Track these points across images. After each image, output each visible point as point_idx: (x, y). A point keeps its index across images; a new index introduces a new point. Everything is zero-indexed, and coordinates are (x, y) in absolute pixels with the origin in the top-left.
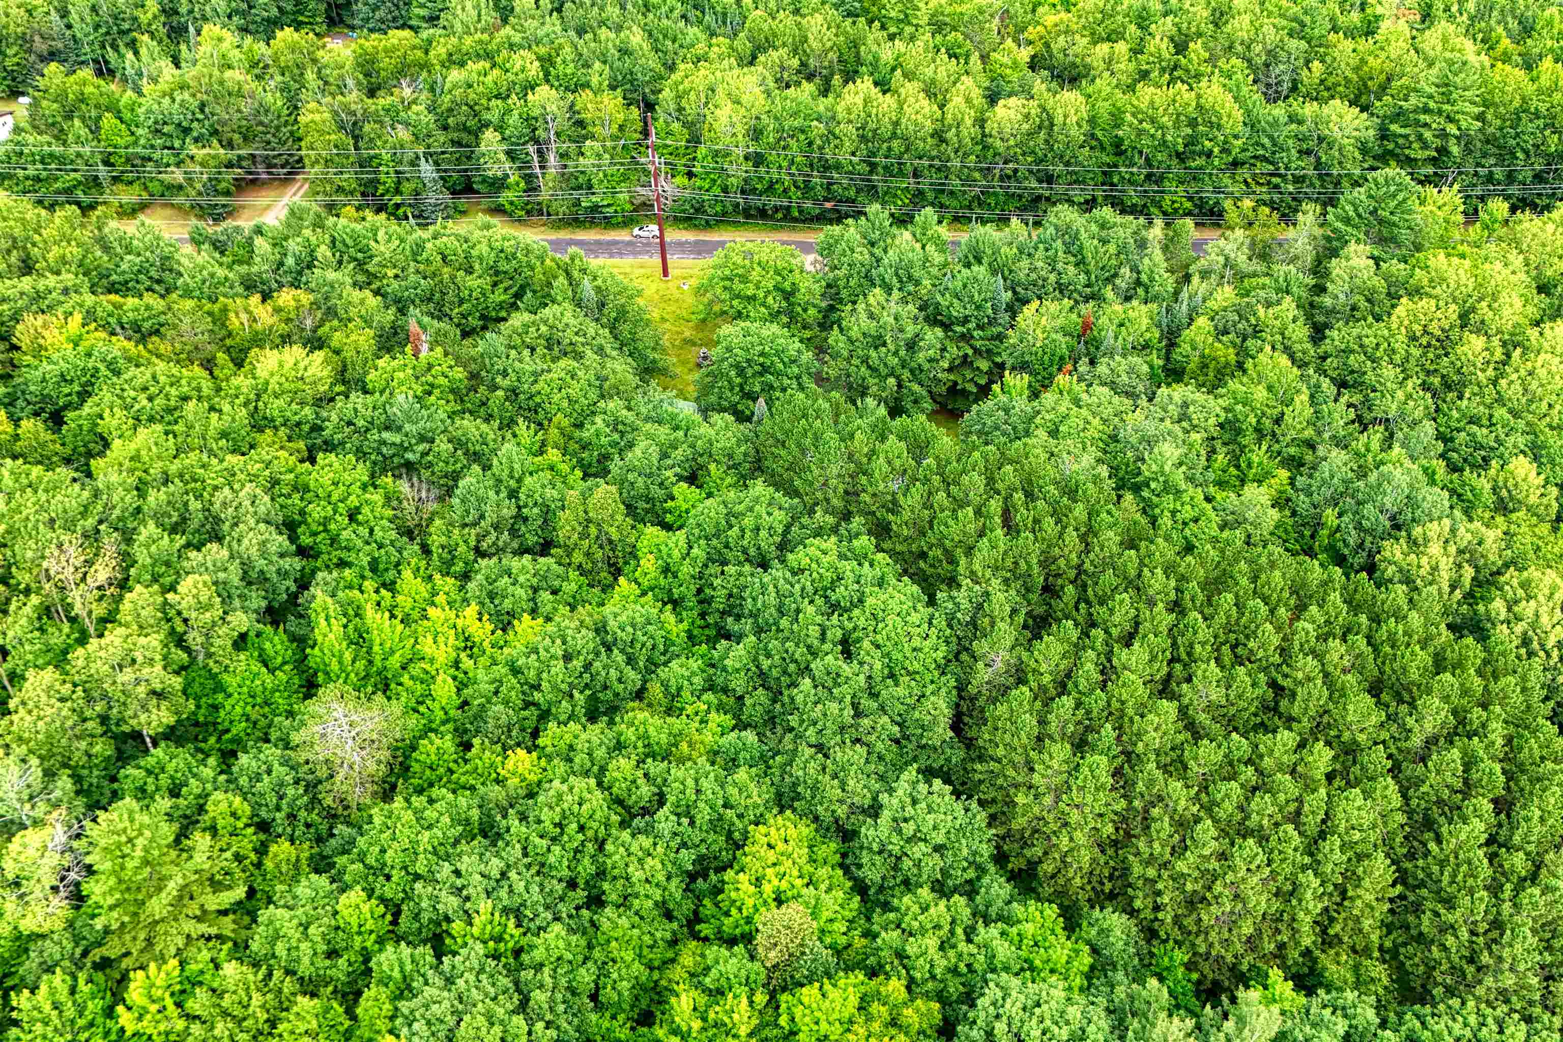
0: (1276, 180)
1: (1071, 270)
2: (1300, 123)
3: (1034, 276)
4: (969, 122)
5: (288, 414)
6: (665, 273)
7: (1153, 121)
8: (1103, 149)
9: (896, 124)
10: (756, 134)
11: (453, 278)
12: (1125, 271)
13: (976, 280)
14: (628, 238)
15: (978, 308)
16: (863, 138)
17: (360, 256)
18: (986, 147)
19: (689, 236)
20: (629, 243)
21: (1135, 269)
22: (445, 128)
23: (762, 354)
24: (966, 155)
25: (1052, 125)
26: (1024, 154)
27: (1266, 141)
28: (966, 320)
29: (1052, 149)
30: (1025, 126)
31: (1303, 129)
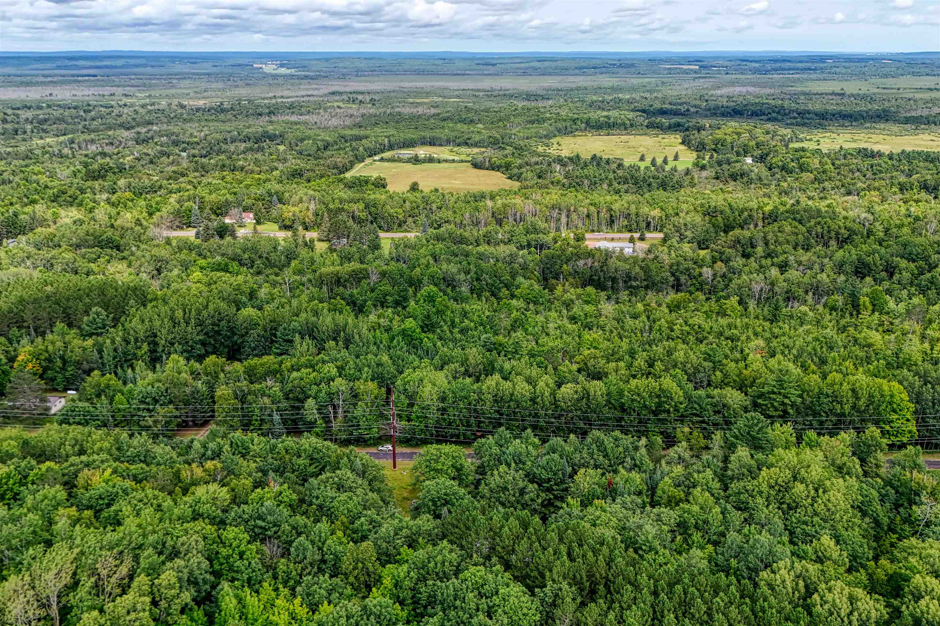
0: (704, 425)
1: (601, 458)
2: (712, 398)
3: (582, 461)
4: (547, 394)
5: (210, 512)
6: (395, 467)
7: (639, 395)
8: (615, 409)
9: (512, 395)
10: (443, 399)
11: (290, 460)
12: (628, 459)
13: (553, 460)
14: (375, 451)
15: (555, 474)
16: (496, 401)
17: (244, 451)
18: (557, 407)
19: (408, 450)
21: (633, 459)
22: (288, 399)
23: (445, 494)
24: (547, 410)
25: (589, 395)
26: (576, 410)
27: (696, 406)
28: (549, 480)
29: (590, 408)
30: (575, 396)
31: (714, 400)
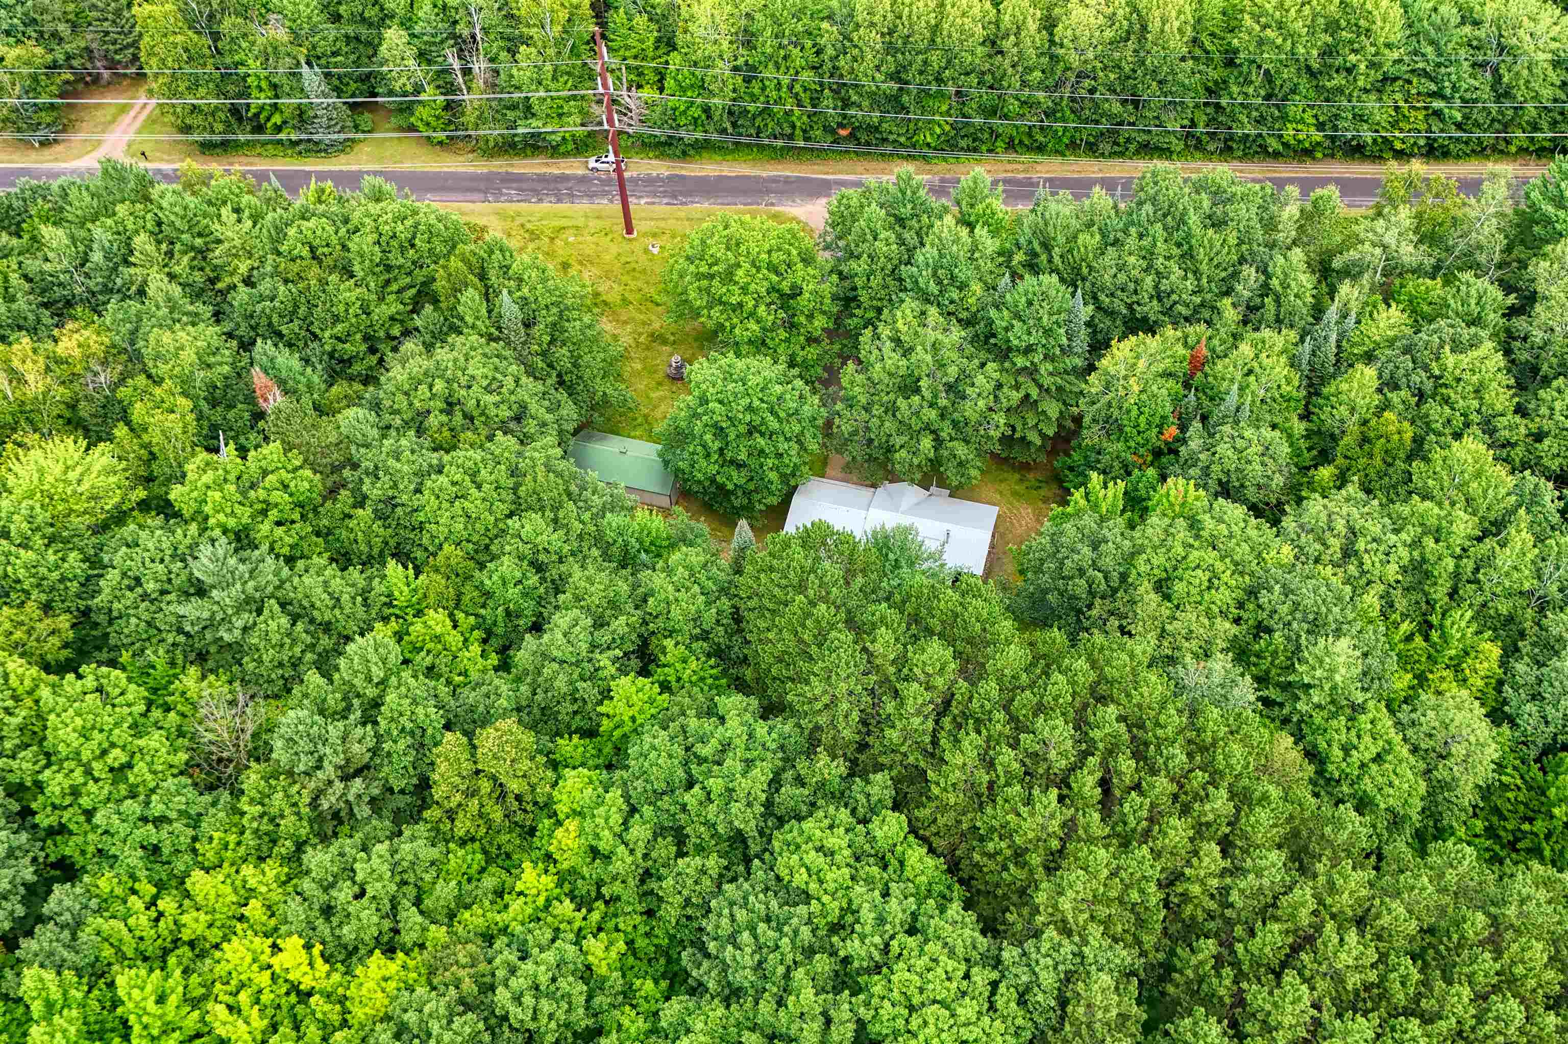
0: (1438, 104)
1: (1177, 272)
2: (1476, 23)
3: (1122, 278)
4: (1032, 25)
6: (630, 230)
7: (1280, 26)
8: (1209, 61)
9: (935, 29)
11: (323, 283)
12: (1249, 272)
13: (1045, 296)
14: (580, 172)
15: (1048, 332)
16: (890, 49)
17: (199, 241)
18: (1053, 58)
19: (662, 169)
20: (582, 180)
21: (1264, 270)
22: (336, 18)
23: (750, 408)
24: (1029, 70)
25: (1144, 28)
26: (1105, 68)
27: (1429, 50)
28: (1029, 350)
29: (1143, 63)
30: (1109, 34)
31: (1481, 33)
